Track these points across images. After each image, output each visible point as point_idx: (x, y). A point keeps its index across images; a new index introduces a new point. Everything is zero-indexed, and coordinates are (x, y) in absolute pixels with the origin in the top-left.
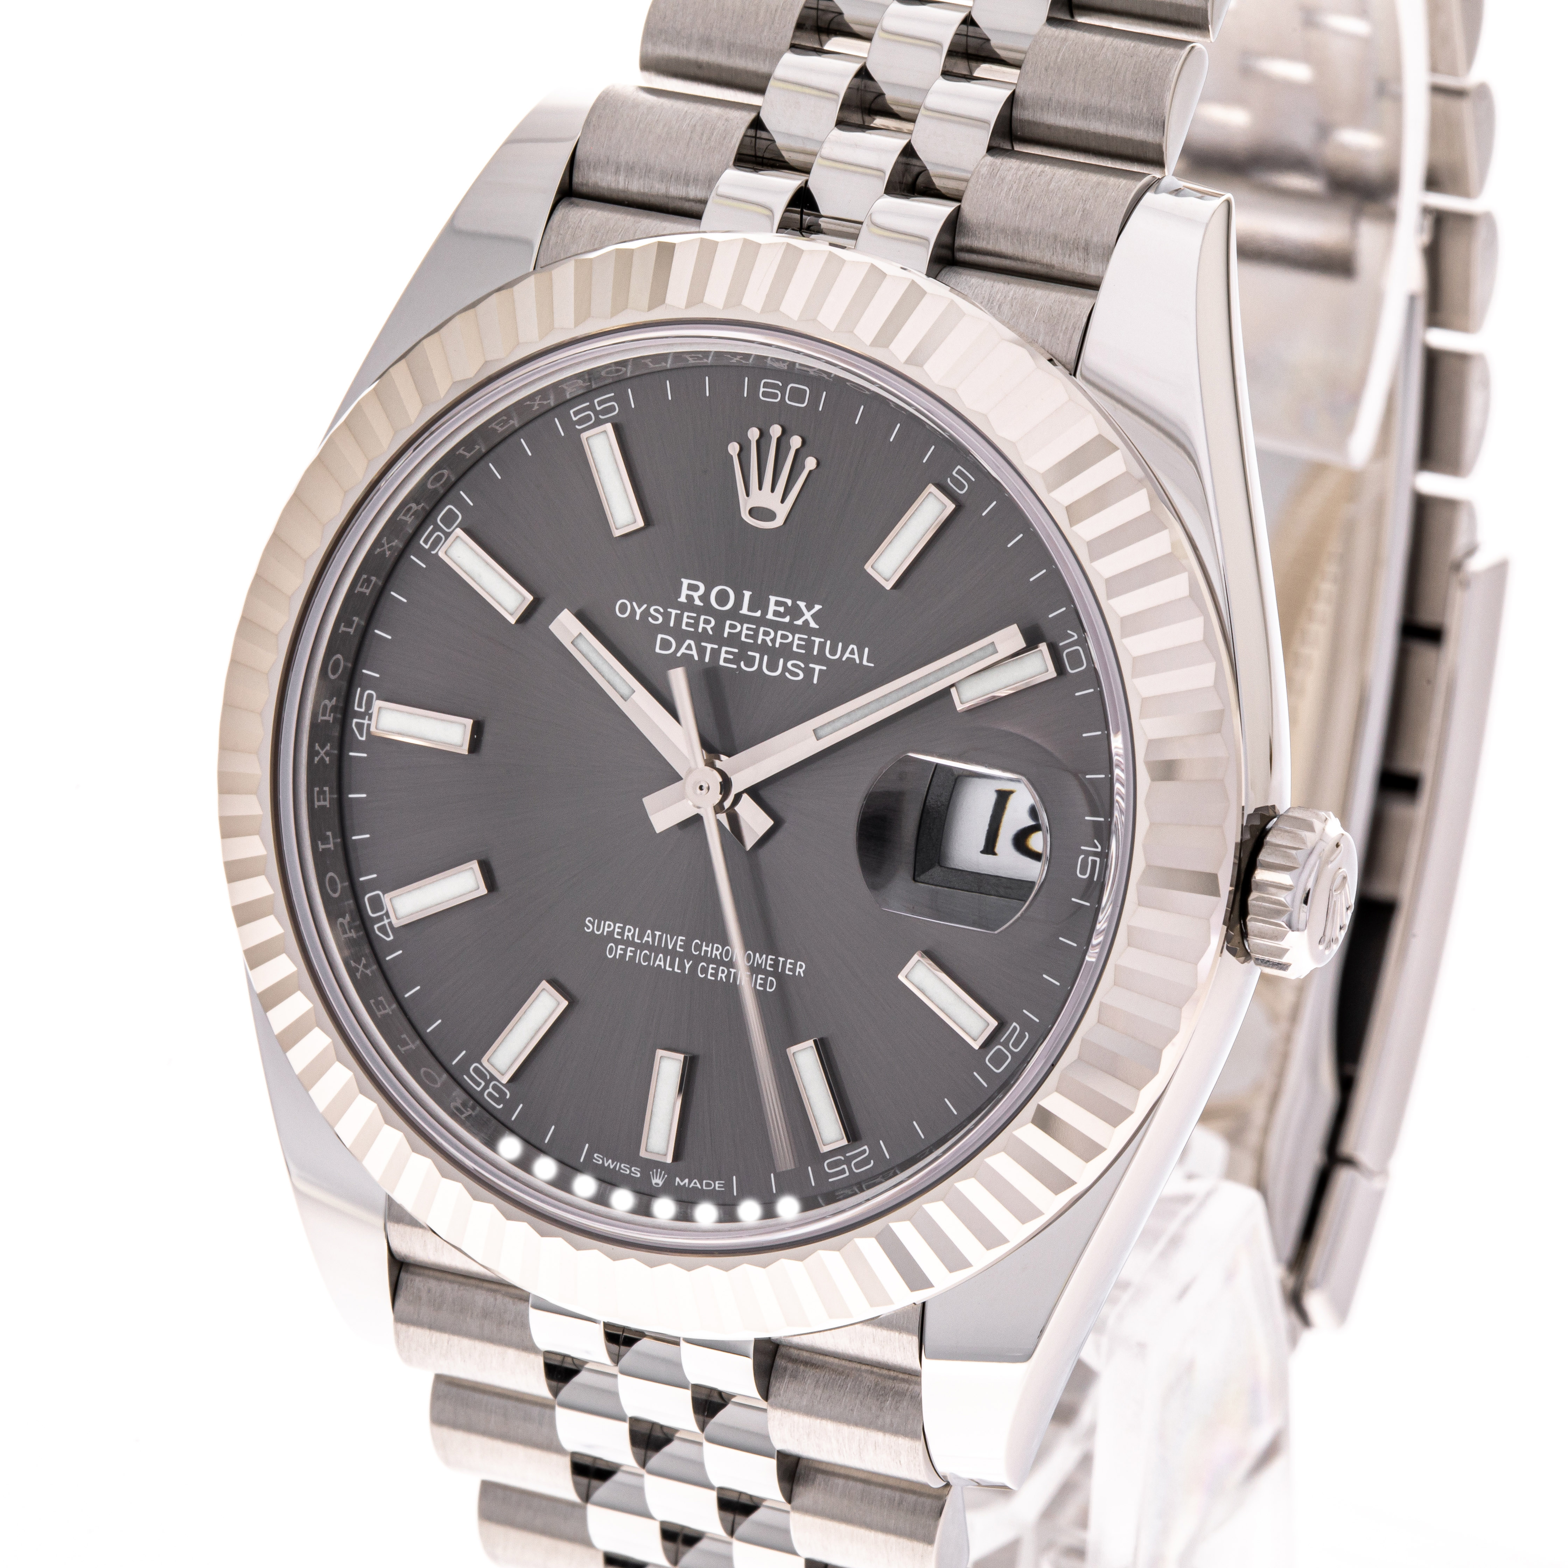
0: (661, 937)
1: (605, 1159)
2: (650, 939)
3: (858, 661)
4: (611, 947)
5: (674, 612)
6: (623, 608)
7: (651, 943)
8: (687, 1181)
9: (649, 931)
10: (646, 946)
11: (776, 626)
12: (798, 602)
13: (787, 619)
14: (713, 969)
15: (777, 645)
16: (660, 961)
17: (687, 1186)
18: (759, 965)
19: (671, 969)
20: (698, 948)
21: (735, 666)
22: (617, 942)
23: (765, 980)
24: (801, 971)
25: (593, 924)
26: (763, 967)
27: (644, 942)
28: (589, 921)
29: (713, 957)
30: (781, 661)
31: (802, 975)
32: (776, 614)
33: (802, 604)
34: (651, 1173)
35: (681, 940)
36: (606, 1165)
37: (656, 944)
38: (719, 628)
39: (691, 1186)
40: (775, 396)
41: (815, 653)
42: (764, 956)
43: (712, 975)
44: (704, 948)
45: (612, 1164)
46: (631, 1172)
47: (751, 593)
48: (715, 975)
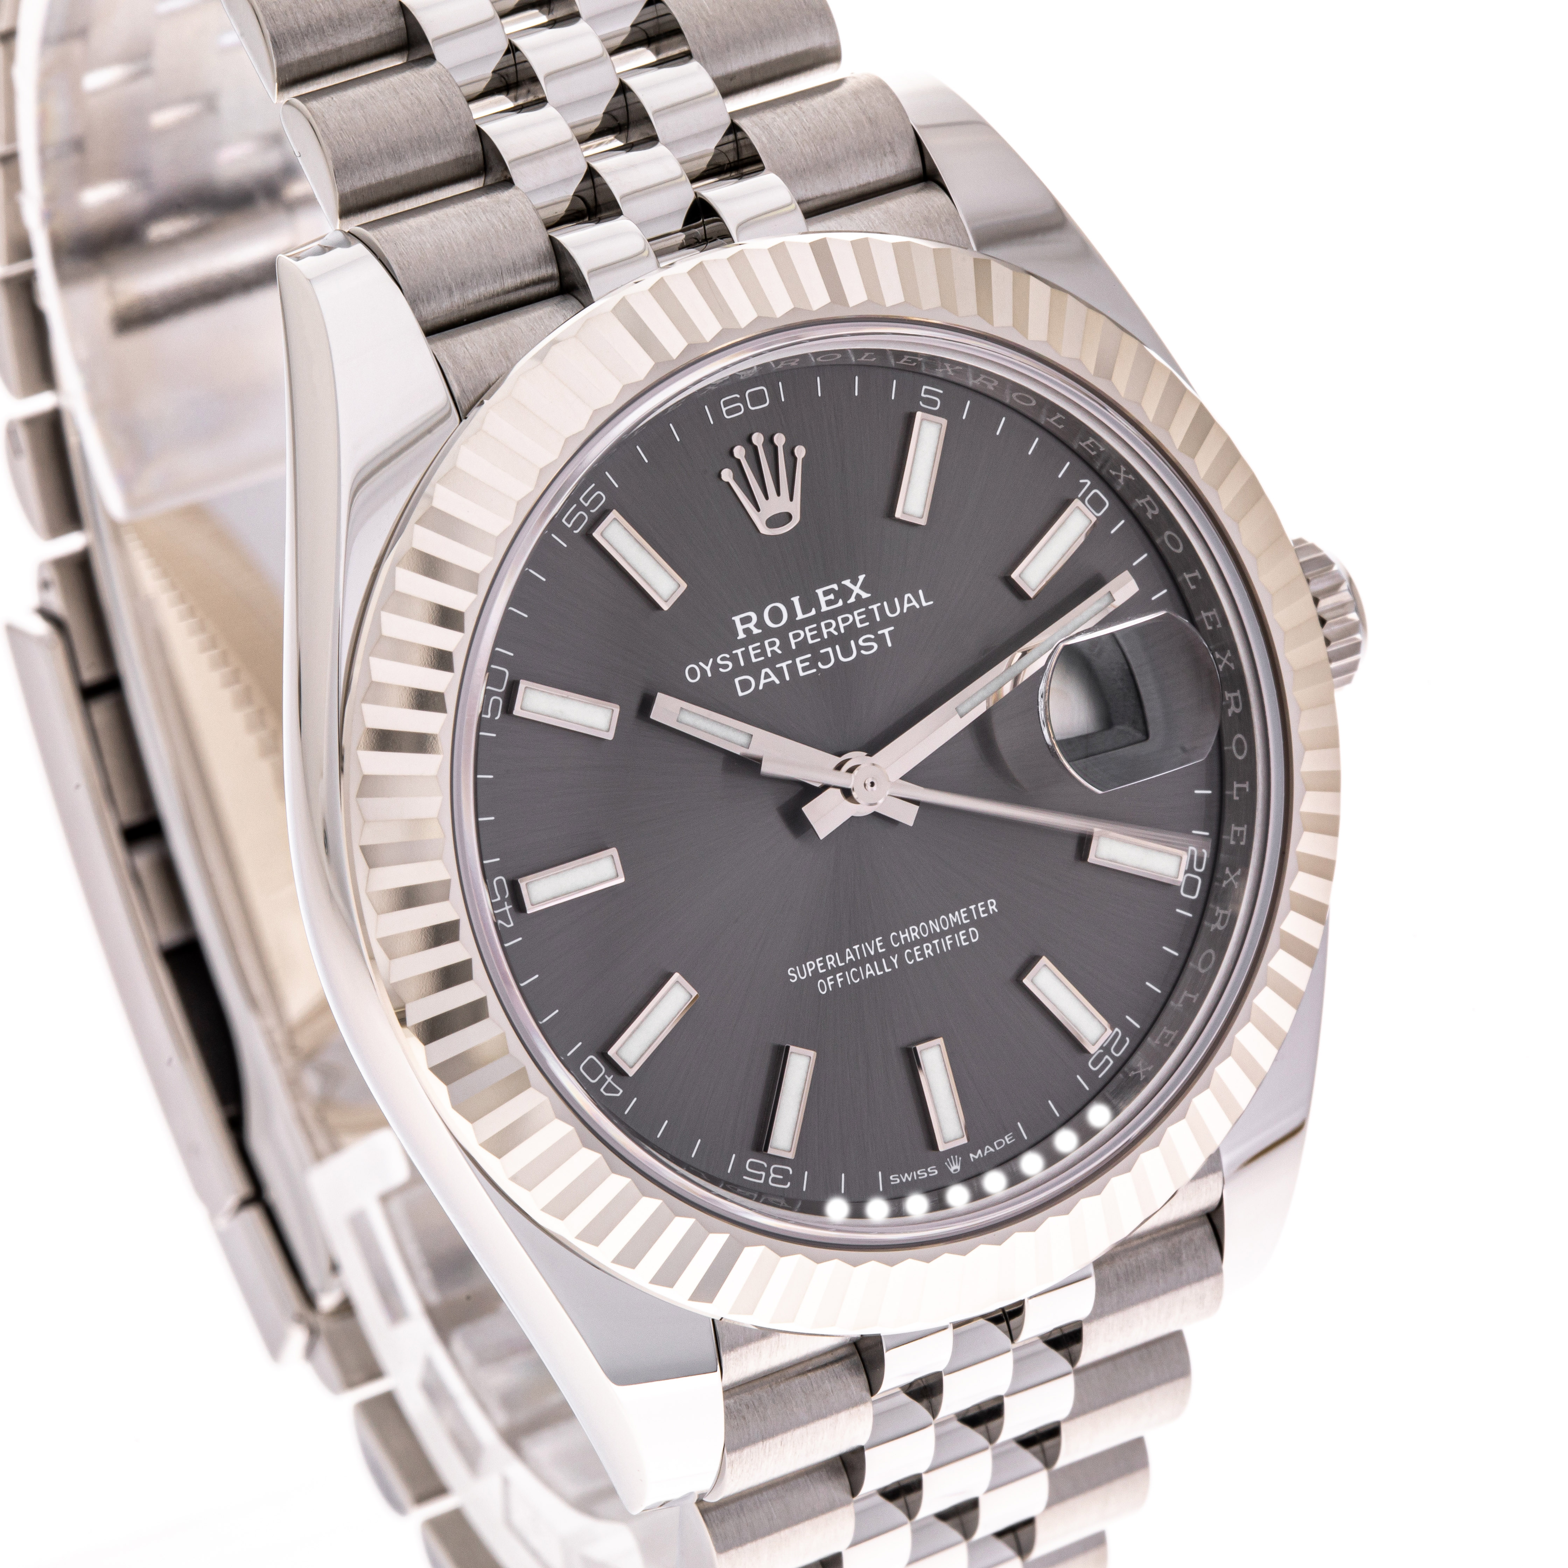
0: (860, 949)
1: (901, 1175)
2: (852, 957)
3: (918, 606)
4: (821, 983)
5: (739, 652)
6: (693, 673)
7: (854, 960)
8: (980, 1152)
9: (848, 950)
10: (852, 964)
11: (833, 614)
12: (843, 582)
13: (840, 603)
14: (917, 950)
15: (842, 631)
16: (869, 970)
17: (982, 1156)
18: (956, 924)
19: (882, 973)
20: (897, 939)
21: (814, 670)
22: (824, 976)
23: (967, 934)
24: (994, 907)
25: (796, 972)
26: (960, 923)
27: (847, 962)
28: (792, 972)
29: (913, 939)
30: (852, 642)
31: (996, 910)
32: (829, 603)
33: (847, 583)
34: (946, 1163)
35: (879, 941)
36: (904, 1180)
37: (859, 958)
38: (785, 644)
39: (985, 1154)
40: (738, 409)
41: (878, 619)
42: (957, 913)
43: (919, 956)
44: (902, 936)
45: (909, 1177)
46: (928, 1173)
47: (798, 597)
48: (922, 955)
